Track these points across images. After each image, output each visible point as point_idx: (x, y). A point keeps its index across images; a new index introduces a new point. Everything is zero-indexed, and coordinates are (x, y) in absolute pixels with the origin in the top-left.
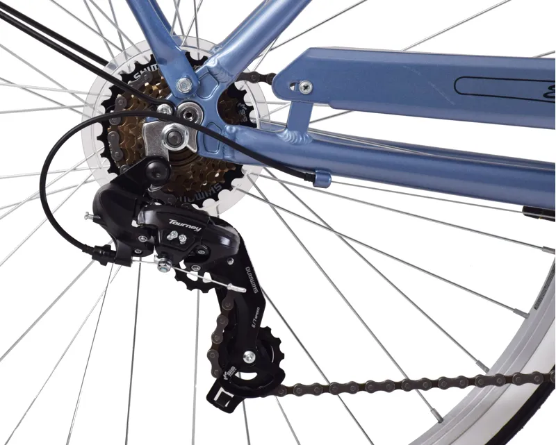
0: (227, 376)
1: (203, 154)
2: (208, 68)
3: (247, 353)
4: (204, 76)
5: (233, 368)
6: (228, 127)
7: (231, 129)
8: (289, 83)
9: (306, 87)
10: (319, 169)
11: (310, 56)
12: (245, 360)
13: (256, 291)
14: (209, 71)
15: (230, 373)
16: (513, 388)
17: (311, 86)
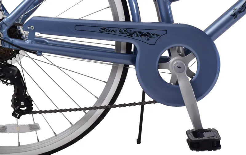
0: (16, 109)
1: (4, 46)
2: (3, 22)
3: (22, 102)
4: (2, 24)
5: (18, 107)
6: (10, 39)
7: (11, 39)
8: (27, 26)
9: (32, 28)
10: (38, 51)
11: (33, 19)
12: (21, 104)
13: (24, 85)
14: (4, 23)
15: (17, 108)
16: (99, 110)
17: (34, 28)
